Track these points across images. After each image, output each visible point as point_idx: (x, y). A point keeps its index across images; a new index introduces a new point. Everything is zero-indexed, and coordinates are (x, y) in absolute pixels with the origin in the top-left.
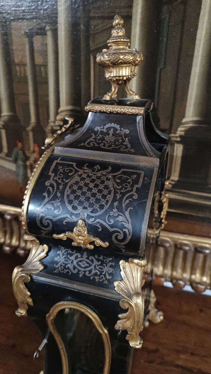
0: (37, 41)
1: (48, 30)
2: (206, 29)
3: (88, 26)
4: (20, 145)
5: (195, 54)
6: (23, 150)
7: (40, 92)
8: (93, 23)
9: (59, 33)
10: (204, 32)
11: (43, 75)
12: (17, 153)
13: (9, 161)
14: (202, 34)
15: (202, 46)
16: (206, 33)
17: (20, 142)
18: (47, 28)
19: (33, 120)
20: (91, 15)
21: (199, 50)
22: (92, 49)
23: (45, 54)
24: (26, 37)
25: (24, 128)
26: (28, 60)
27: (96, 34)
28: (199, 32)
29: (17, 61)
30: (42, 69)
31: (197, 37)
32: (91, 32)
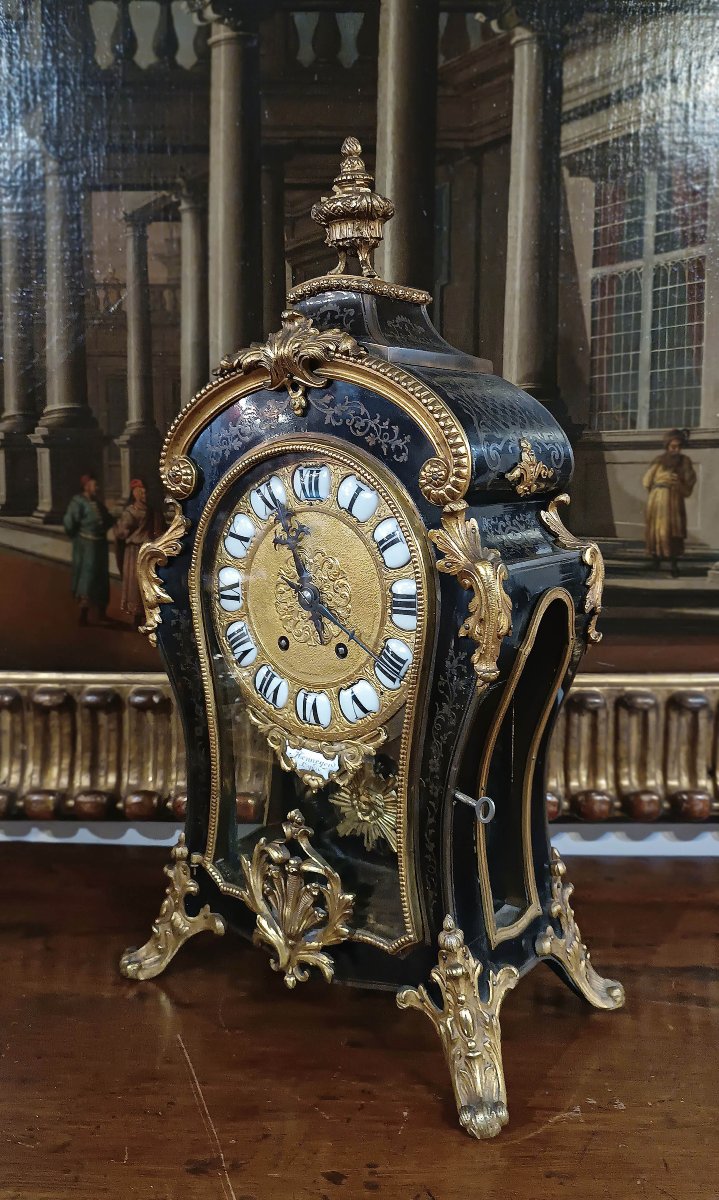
0: (157, 232)
1: (183, 210)
2: (525, 208)
3: (278, 205)
4: (91, 485)
5: (510, 255)
6: (98, 498)
7: (157, 349)
8: (290, 196)
9: (212, 217)
10: (521, 215)
11: (168, 307)
12: (82, 509)
13: (56, 534)
14: (516, 217)
15: (519, 240)
16: (526, 216)
17: (93, 477)
18: (184, 206)
19: (134, 417)
20: (286, 180)
21: (515, 248)
22: (287, 249)
23: (173, 260)
24: (128, 226)
25: (108, 439)
26: (129, 275)
27: (298, 218)
28: (511, 214)
29: (99, 276)
30: (167, 294)
31: (509, 224)
32: (287, 215)
